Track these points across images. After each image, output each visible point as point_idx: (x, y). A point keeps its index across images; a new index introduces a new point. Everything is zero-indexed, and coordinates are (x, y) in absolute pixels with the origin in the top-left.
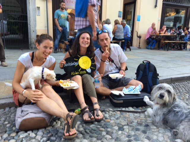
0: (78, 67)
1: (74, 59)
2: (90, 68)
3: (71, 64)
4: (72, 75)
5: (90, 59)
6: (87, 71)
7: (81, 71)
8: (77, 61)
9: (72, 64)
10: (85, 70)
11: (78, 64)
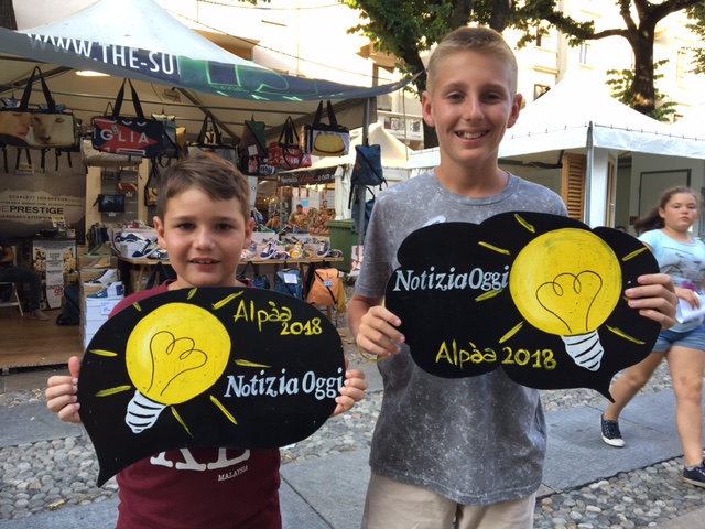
0: (505, 307)
1: (481, 243)
2: (602, 330)
3: (445, 282)
4: (443, 361)
5: (620, 257)
6: (571, 351)
7: (514, 343)
8: (502, 264)
9: (457, 282)
10: (555, 343)
11: (507, 290)
